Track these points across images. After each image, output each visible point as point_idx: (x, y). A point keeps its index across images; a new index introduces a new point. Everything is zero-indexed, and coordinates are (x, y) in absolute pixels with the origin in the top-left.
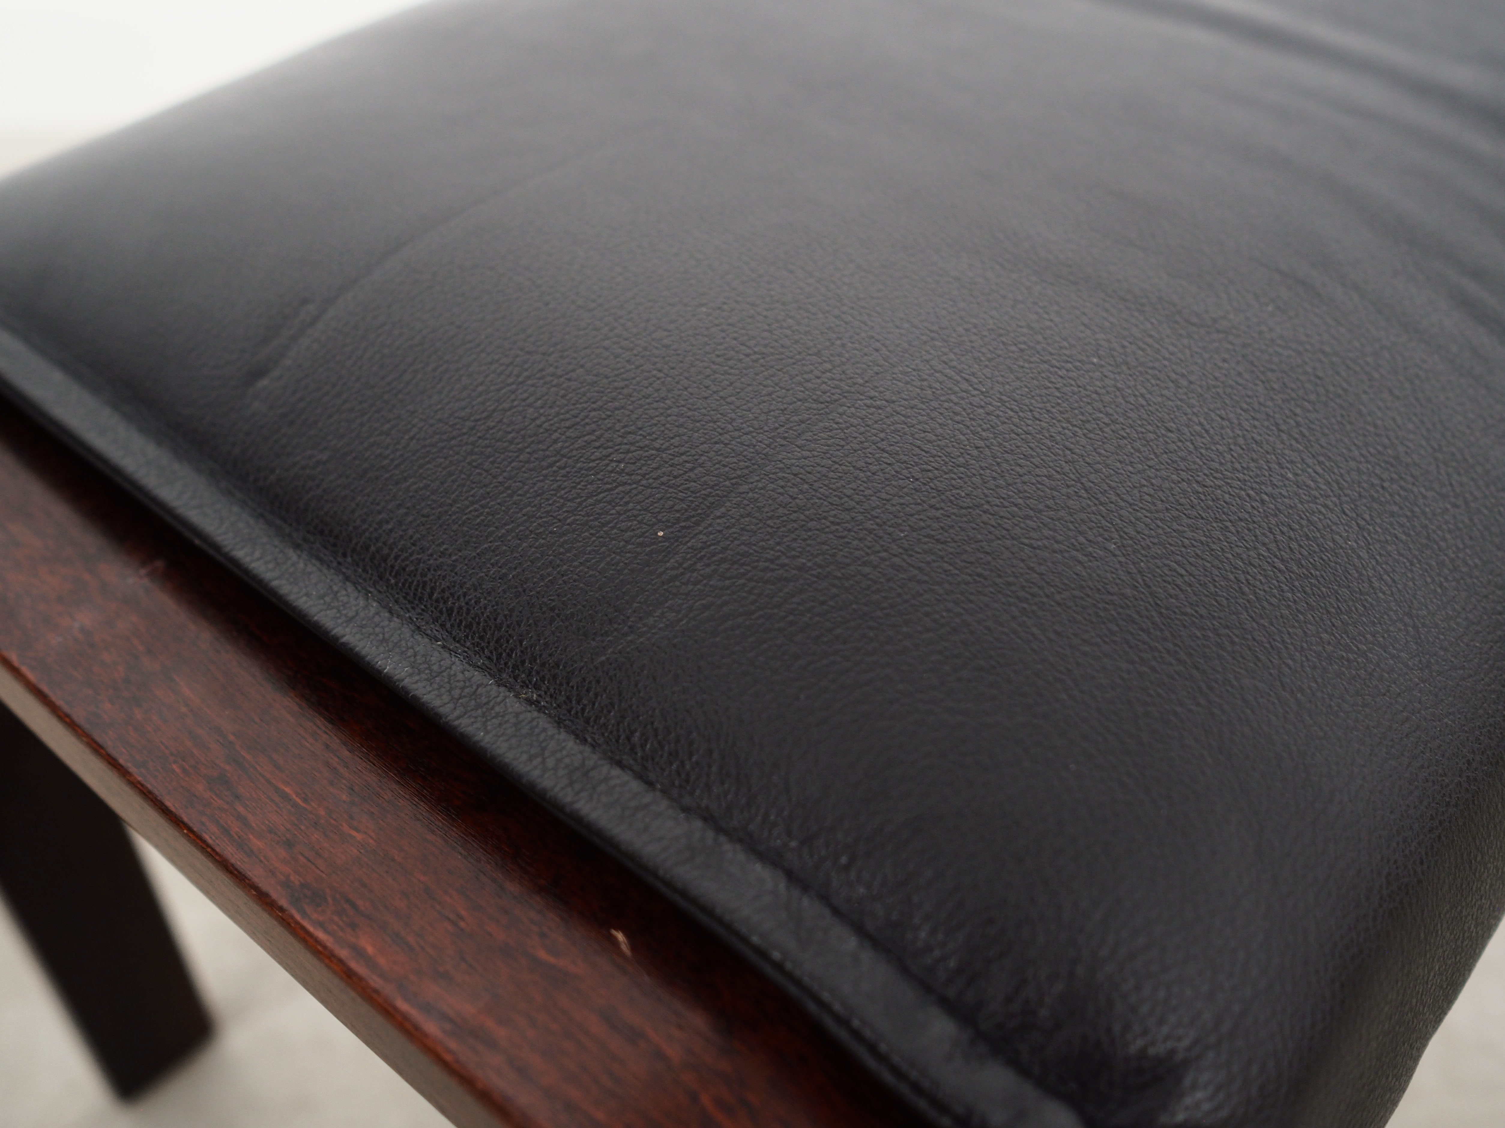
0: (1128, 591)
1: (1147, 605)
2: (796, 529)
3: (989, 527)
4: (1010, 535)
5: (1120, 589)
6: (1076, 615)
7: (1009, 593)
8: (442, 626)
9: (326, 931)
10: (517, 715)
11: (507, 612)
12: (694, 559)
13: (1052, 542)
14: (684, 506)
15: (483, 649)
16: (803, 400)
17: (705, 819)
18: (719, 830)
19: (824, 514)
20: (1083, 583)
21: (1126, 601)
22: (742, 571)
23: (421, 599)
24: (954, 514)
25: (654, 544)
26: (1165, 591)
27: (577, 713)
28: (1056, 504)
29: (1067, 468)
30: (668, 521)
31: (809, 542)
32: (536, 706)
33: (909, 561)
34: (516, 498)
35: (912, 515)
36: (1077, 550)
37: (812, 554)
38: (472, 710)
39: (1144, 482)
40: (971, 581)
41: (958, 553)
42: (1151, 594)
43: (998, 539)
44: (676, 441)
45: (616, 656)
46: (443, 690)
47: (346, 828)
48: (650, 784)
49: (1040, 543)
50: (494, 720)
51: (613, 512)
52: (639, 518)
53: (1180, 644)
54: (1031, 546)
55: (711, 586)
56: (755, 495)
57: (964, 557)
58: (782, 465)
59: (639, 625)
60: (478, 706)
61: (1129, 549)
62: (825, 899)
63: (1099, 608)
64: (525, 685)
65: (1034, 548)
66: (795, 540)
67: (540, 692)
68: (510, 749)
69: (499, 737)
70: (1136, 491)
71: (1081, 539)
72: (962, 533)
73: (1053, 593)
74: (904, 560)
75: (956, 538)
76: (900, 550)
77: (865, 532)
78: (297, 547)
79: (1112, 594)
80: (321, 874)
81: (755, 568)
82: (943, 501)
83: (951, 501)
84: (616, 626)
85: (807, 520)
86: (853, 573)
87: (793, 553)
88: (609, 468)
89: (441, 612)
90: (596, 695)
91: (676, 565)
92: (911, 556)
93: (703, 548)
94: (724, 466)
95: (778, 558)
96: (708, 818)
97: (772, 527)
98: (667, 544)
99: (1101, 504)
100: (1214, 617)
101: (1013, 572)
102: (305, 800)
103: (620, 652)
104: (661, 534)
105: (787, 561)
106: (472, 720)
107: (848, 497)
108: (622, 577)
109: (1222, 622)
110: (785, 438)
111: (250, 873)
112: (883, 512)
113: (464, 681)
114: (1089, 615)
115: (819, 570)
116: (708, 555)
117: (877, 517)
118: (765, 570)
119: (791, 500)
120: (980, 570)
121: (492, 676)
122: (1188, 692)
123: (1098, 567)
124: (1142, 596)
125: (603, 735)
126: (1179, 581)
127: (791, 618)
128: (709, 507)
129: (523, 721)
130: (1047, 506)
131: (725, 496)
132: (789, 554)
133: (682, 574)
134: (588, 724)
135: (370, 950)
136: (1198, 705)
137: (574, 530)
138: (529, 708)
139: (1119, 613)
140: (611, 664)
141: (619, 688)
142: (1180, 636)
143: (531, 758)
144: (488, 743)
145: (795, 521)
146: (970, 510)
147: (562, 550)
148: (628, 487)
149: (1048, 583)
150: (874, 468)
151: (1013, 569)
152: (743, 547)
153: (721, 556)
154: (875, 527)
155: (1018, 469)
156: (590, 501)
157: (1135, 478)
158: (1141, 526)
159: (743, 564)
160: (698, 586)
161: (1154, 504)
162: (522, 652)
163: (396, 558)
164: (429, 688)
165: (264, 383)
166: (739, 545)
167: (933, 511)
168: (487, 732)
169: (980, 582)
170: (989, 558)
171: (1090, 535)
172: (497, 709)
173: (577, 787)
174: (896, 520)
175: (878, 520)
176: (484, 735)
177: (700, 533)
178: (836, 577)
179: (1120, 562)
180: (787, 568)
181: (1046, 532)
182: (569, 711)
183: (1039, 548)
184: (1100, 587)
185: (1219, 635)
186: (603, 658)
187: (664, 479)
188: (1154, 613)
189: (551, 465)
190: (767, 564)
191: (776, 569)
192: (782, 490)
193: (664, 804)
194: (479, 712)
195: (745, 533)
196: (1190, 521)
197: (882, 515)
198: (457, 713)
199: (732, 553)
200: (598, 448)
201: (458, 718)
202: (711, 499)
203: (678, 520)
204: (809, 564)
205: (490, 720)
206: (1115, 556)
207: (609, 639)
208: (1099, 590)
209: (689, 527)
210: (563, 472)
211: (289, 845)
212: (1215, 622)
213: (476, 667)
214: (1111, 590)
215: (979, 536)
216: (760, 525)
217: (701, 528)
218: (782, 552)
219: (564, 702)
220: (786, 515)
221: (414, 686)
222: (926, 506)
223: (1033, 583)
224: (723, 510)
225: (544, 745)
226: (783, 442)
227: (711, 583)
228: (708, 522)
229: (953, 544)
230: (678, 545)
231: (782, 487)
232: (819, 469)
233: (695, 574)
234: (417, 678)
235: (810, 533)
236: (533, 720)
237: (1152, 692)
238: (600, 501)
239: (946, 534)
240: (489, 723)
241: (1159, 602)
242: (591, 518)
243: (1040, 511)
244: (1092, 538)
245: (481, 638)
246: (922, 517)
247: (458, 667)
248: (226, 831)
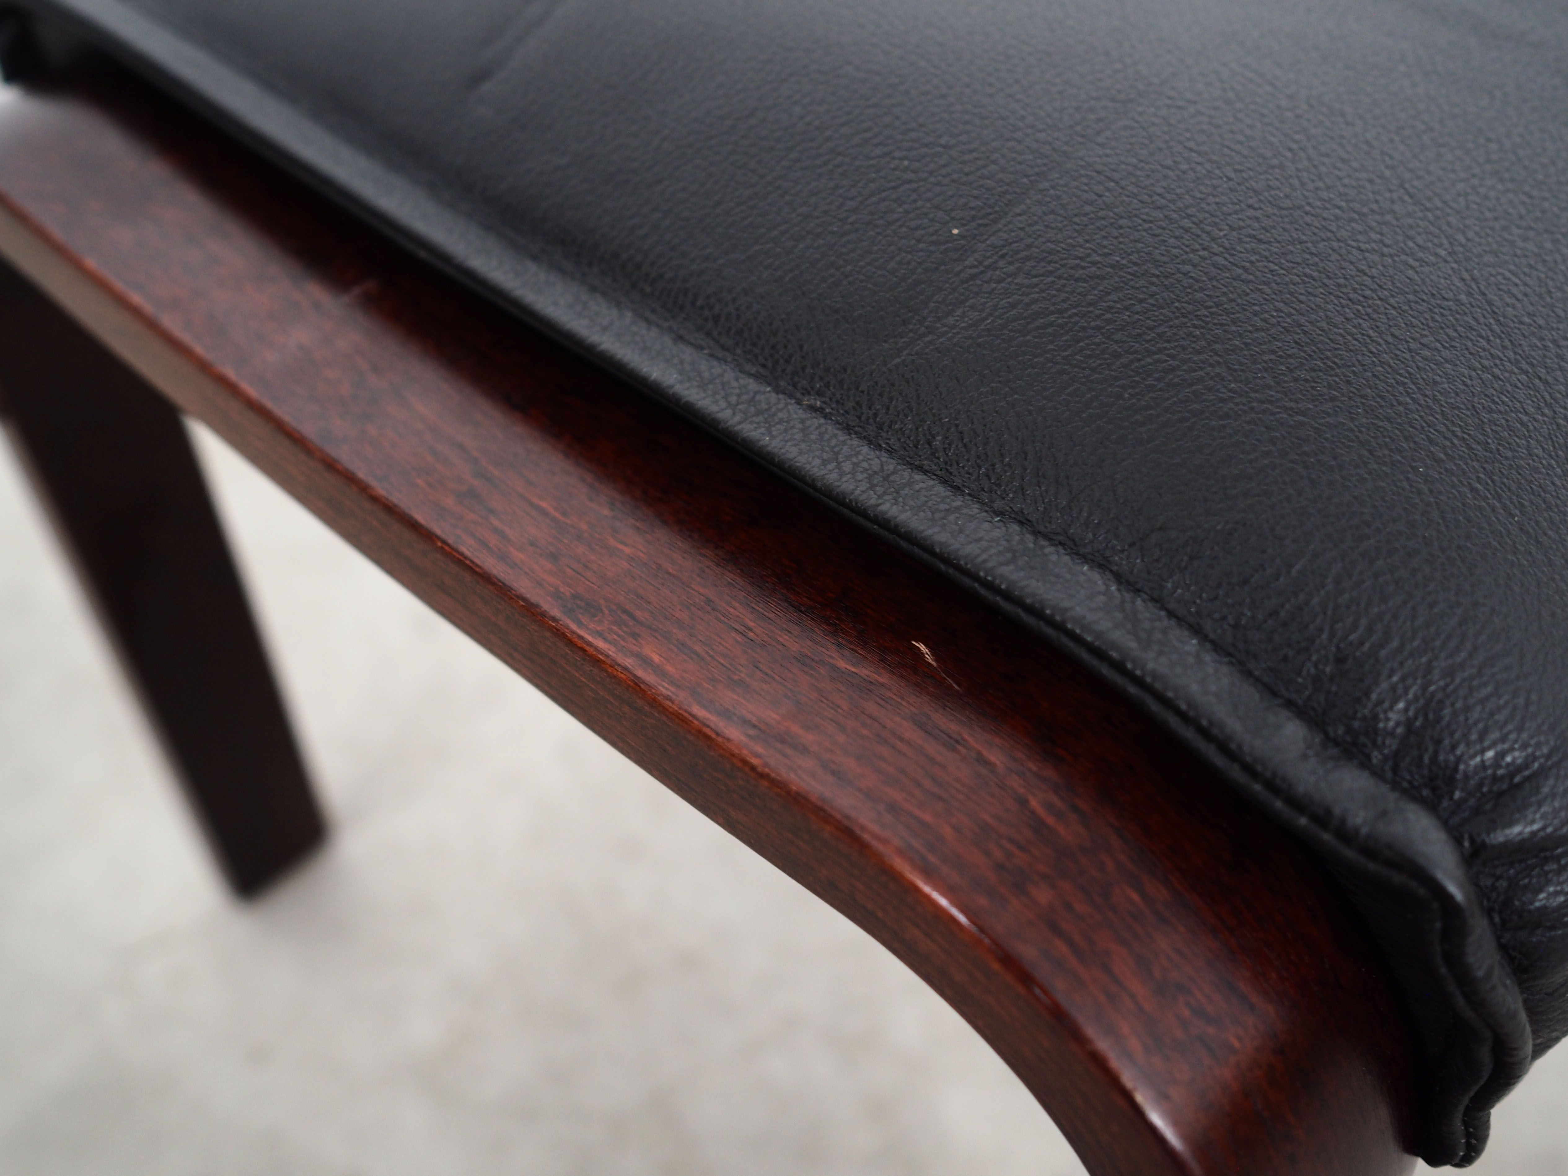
0: (1463, 297)
1: (1485, 312)
2: (1106, 227)
3: (1313, 228)
4: (1335, 237)
5: (1455, 295)
6: (1413, 320)
7: (1342, 295)
8: (708, 334)
9: (605, 639)
10: (802, 421)
11: (784, 316)
12: (995, 257)
13: (1381, 245)
14: (980, 203)
15: (756, 356)
16: (1098, 99)
17: (1021, 523)
18: (1036, 533)
19: (1135, 212)
20: (1417, 287)
21: (1463, 307)
22: (1050, 268)
23: (682, 308)
24: (1275, 214)
25: (947, 242)
26: (1501, 299)
27: (868, 419)
28: (1380, 208)
29: (1388, 173)
30: (962, 219)
31: (1121, 240)
32: (821, 413)
33: (1232, 260)
34: (787, 198)
35: (1230, 214)
36: (1407, 255)
37: (1125, 252)
38: (753, 416)
39: (1469, 190)
40: (1300, 281)
41: (1283, 254)
42: (1487, 301)
43: (1324, 240)
44: (964, 138)
45: (913, 357)
46: (718, 397)
47: (612, 542)
48: (957, 490)
49: (1367, 246)
50: (778, 426)
51: (900, 210)
52: (931, 216)
53: (1521, 352)
54: (1359, 249)
55: (1016, 284)
56: (1058, 193)
57: (1290, 257)
58: (1083, 163)
59: (938, 325)
60: (759, 413)
61: (1460, 255)
62: (1157, 601)
63: (1436, 313)
64: (806, 392)
65: (1362, 251)
66: (1105, 237)
67: (824, 399)
68: (801, 453)
69: (787, 441)
70: (1461, 199)
71: (1411, 244)
72: (1286, 234)
73: (1386, 296)
74: (1226, 259)
75: (1279, 239)
76: (1221, 249)
77: (1181, 231)
78: (535, 258)
79: (1447, 300)
80: (592, 585)
81: (1063, 266)
82: (1261, 201)
83: (1270, 202)
84: (910, 327)
85: (1116, 217)
86: (1173, 272)
87: (1106, 251)
88: (892, 166)
89: (706, 320)
90: (891, 399)
91: (976, 263)
92: (1232, 255)
93: (1004, 246)
94: (1020, 163)
95: (1088, 255)
96: (1023, 522)
97: (1078, 225)
98: (963, 242)
99: (1428, 210)
100: (1553, 328)
101: (1343, 274)
102: (564, 514)
103: (917, 354)
104: (955, 231)
105: (1098, 258)
106: (755, 425)
107: (1159, 195)
108: (915, 276)
109: (1560, 332)
110: (1083, 136)
111: (515, 585)
112: (1198, 211)
113: (740, 388)
114: (1426, 319)
115: (1136, 268)
116: (1011, 253)
117: (1192, 216)
118: (1076, 267)
119: (1096, 197)
120: (1307, 270)
121: (769, 384)
122: (1533, 401)
123: (1431, 272)
124: (1478, 303)
125: (899, 440)
126: (1515, 290)
127: (1109, 316)
128: (1006, 205)
129: (810, 427)
130: (1372, 210)
131: (1023, 193)
132: (1100, 252)
133: (982, 272)
134: (882, 429)
135: (656, 658)
136: (1543, 415)
137: (857, 230)
138: (814, 415)
139: (1456, 319)
140: (907, 366)
141: (917, 390)
142: (1520, 345)
143: (825, 462)
144: (775, 447)
145: (1103, 219)
146: (1291, 211)
147: (844, 250)
148: (915, 185)
149: (1380, 286)
150: (1184, 167)
151: (1343, 271)
152: (1049, 244)
153: (1025, 253)
154: (1191, 225)
155: (1337, 172)
156: (874, 199)
157: (1461, 186)
158: (1471, 234)
159: (1050, 262)
160: (1003, 285)
161: (1482, 212)
162: (803, 357)
163: (653, 264)
164: (702, 395)
165: (486, 87)
166: (1044, 243)
167: (1252, 211)
168: (773, 437)
169: (1309, 282)
170: (1316, 259)
171: (1419, 240)
172: (780, 415)
173: (880, 490)
174: (1213, 219)
175: (1194, 219)
176: (770, 440)
177: (999, 230)
178: (1154, 275)
179: (1452, 268)
180: (1099, 265)
181: (1374, 236)
182: (859, 418)
183: (1367, 251)
184: (1434, 292)
185: (1559, 346)
186: (898, 360)
187: (955, 176)
188: (1492, 321)
189: (825, 164)
190: (1077, 261)
191: (1088, 267)
192: (1086, 188)
193: (975, 509)
194: (761, 418)
195: (1050, 230)
196: (1520, 232)
197: (1198, 214)
198: (737, 418)
199: (1037, 250)
200: (876, 145)
201: (740, 423)
202: (1008, 197)
203: (974, 218)
204: (1124, 262)
205: (774, 426)
206: (1446, 261)
207: (903, 340)
208: (1433, 295)
209: (986, 225)
210: (840, 170)
211: (554, 557)
212: (1554, 333)
213: (750, 375)
214: (1446, 296)
215: (1304, 237)
216: (1065, 223)
217: (1000, 226)
218: (1093, 250)
219: (854, 408)
220: (1093, 212)
221: (687, 392)
222: (1243, 206)
223: (1365, 285)
224: (1023, 207)
225: (836, 449)
226: (1081, 140)
227: (1016, 281)
228: (1008, 220)
229: (1278, 245)
230: (976, 244)
231: (1086, 184)
232: (1124, 166)
233: (998, 272)
234: (687, 385)
235: (1121, 231)
236: (820, 426)
237: (1497, 400)
238: (884, 200)
239: (1268, 235)
240: (773, 429)
241: (1496, 310)
242: (876, 217)
243: (1364, 215)
244: (1421, 242)
245: (754, 344)
246: (1240, 216)
247: (729, 375)
248: (484, 544)
